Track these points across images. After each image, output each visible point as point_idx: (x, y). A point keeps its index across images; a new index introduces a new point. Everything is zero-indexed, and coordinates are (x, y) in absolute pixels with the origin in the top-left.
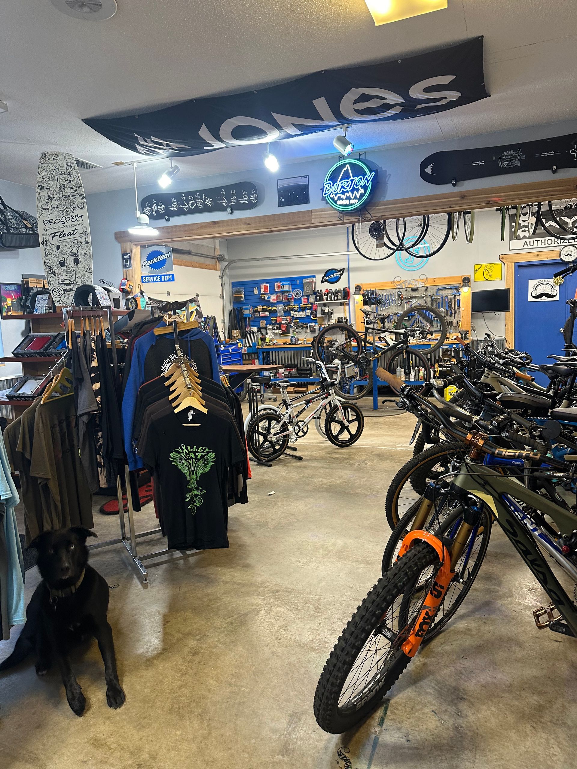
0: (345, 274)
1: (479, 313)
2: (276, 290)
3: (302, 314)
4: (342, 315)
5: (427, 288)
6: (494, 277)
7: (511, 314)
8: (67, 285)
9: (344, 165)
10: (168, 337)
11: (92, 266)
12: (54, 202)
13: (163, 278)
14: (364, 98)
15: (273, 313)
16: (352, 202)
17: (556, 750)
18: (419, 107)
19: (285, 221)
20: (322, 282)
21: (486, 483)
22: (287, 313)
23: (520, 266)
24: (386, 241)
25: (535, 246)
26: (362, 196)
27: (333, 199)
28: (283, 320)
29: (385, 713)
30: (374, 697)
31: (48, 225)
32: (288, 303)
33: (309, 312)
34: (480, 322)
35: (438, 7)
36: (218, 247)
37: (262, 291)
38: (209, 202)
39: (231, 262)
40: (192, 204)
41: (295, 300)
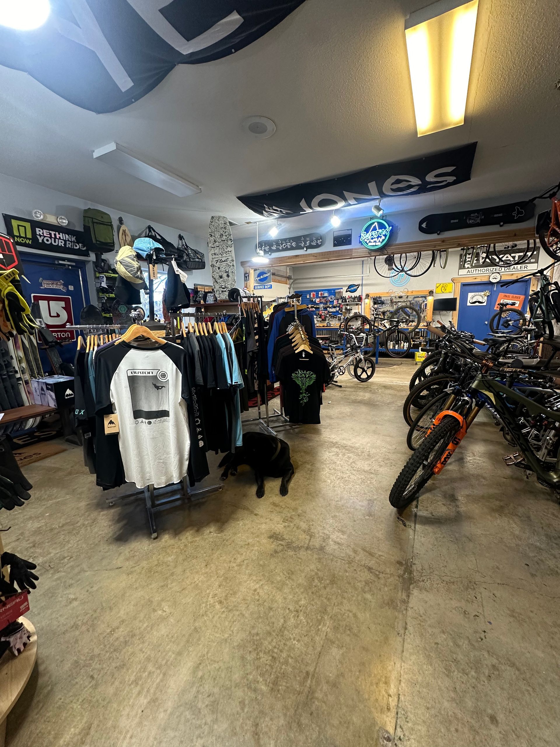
0: (360, 287)
1: (437, 312)
2: (320, 296)
3: (334, 310)
4: (357, 311)
5: (408, 296)
6: (447, 291)
7: (456, 313)
8: (223, 288)
9: (373, 223)
10: (291, 313)
11: (236, 279)
12: (217, 243)
13: (266, 287)
14: (398, 182)
15: (317, 308)
16: (377, 244)
17: (514, 526)
18: (429, 186)
19: (337, 255)
20: (346, 292)
21: (490, 386)
22: (325, 309)
23: (464, 285)
24: (394, 267)
25: (474, 273)
26: (383, 240)
27: (366, 242)
28: (323, 313)
29: (418, 503)
30: (412, 495)
31: (214, 256)
32: (326, 304)
33: (338, 309)
34: (438, 318)
35: (458, 124)
36: (288, 271)
37: (312, 296)
38: (294, 244)
39: (295, 280)
40: (284, 246)
41: (330, 302)
